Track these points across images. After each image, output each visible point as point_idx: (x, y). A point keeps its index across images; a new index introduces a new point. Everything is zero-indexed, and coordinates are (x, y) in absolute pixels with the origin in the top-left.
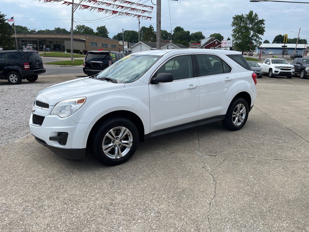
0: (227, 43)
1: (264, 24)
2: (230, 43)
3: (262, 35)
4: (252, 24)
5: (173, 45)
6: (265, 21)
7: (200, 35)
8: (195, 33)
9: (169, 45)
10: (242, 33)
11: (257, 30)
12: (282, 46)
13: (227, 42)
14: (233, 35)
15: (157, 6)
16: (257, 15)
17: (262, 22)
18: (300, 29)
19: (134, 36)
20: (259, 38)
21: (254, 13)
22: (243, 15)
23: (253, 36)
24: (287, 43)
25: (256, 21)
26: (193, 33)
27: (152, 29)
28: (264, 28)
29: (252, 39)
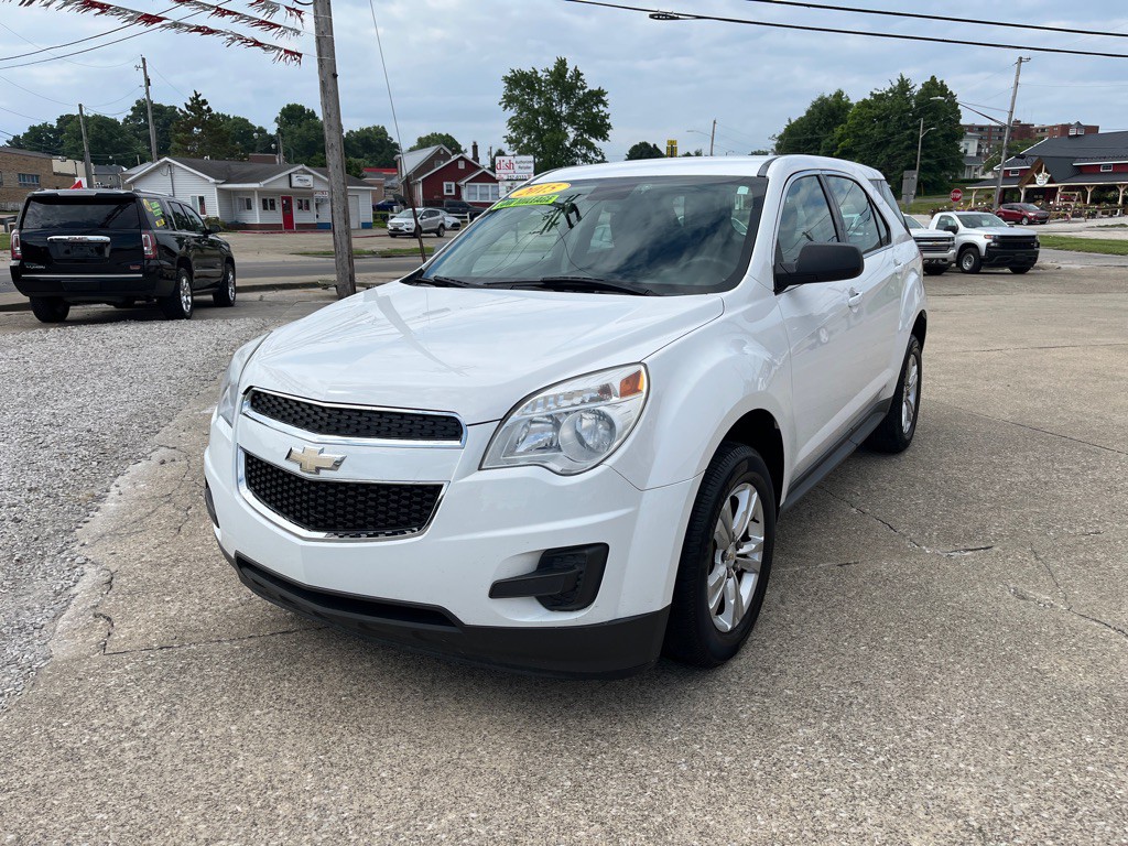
0: (516, 166)
1: (605, 105)
2: (525, 165)
3: (605, 139)
4: (568, 103)
5: (310, 174)
6: (606, 93)
7: (380, 140)
8: (362, 130)
9: (295, 173)
10: (540, 134)
11: (587, 123)
13: (513, 161)
14: (510, 141)
15: (316, 10)
16: (582, 74)
17: (597, 96)
18: (715, 123)
19: (106, 137)
20: (595, 152)
21: (570, 67)
22: (536, 72)
23: (575, 144)
25: (581, 92)
26: (351, 132)
27: (205, 108)
28: (607, 116)
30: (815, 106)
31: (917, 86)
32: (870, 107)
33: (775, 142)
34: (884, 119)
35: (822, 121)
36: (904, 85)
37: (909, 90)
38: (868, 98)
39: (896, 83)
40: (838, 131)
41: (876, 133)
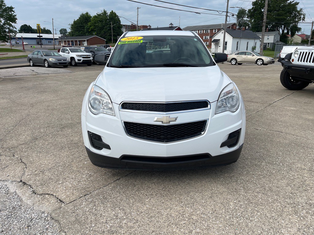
1: (14, 12)
6: (14, 8)
11: (8, 17)
12: (38, 36)
16: (4, 1)
18: (53, 19)
24: (42, 33)
25: (4, 7)
29: (5, 28)
30: (81, 16)
31: (109, 13)
32: (97, 18)
33: (71, 26)
34: (101, 21)
35: (84, 21)
36: (105, 12)
37: (107, 14)
38: (96, 15)
39: (103, 12)
40: (89, 24)
41: (100, 25)
